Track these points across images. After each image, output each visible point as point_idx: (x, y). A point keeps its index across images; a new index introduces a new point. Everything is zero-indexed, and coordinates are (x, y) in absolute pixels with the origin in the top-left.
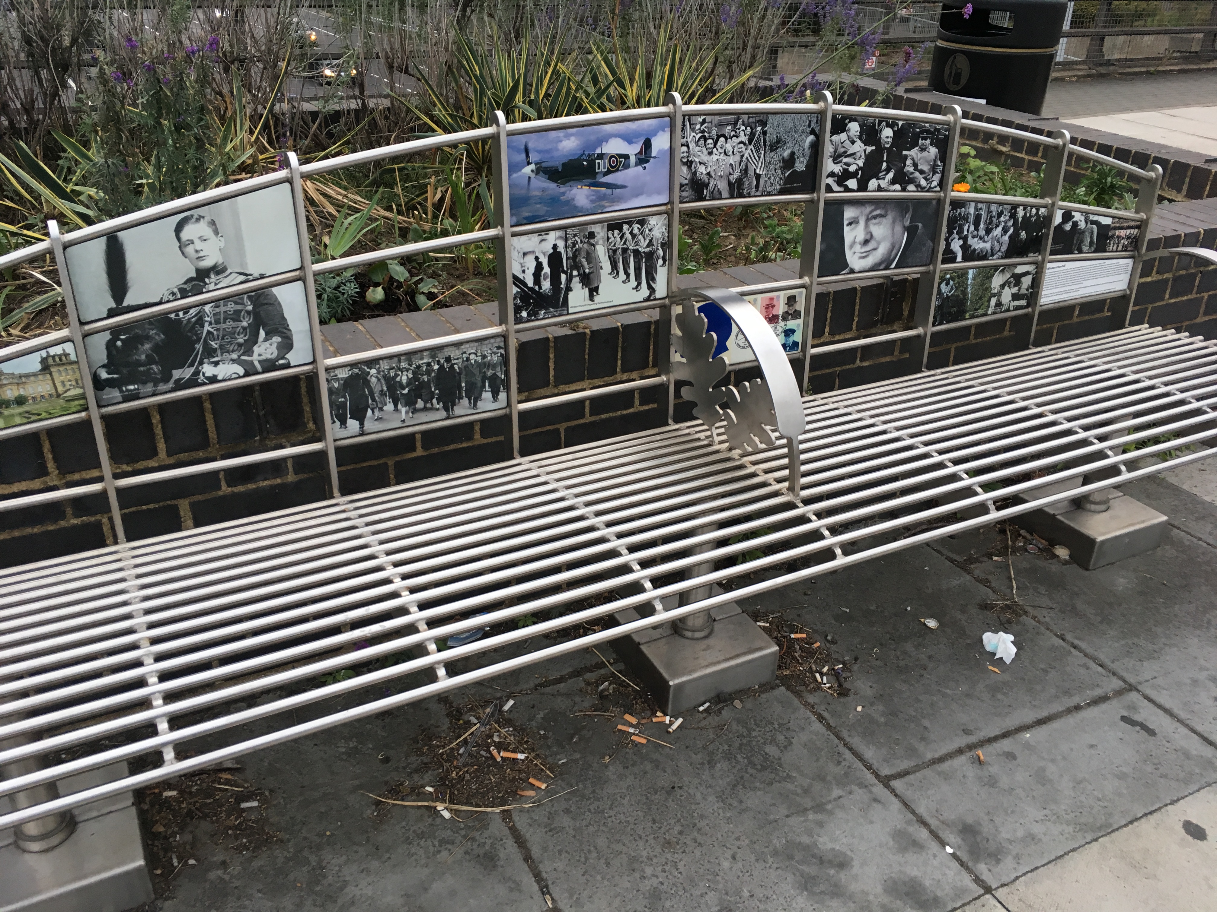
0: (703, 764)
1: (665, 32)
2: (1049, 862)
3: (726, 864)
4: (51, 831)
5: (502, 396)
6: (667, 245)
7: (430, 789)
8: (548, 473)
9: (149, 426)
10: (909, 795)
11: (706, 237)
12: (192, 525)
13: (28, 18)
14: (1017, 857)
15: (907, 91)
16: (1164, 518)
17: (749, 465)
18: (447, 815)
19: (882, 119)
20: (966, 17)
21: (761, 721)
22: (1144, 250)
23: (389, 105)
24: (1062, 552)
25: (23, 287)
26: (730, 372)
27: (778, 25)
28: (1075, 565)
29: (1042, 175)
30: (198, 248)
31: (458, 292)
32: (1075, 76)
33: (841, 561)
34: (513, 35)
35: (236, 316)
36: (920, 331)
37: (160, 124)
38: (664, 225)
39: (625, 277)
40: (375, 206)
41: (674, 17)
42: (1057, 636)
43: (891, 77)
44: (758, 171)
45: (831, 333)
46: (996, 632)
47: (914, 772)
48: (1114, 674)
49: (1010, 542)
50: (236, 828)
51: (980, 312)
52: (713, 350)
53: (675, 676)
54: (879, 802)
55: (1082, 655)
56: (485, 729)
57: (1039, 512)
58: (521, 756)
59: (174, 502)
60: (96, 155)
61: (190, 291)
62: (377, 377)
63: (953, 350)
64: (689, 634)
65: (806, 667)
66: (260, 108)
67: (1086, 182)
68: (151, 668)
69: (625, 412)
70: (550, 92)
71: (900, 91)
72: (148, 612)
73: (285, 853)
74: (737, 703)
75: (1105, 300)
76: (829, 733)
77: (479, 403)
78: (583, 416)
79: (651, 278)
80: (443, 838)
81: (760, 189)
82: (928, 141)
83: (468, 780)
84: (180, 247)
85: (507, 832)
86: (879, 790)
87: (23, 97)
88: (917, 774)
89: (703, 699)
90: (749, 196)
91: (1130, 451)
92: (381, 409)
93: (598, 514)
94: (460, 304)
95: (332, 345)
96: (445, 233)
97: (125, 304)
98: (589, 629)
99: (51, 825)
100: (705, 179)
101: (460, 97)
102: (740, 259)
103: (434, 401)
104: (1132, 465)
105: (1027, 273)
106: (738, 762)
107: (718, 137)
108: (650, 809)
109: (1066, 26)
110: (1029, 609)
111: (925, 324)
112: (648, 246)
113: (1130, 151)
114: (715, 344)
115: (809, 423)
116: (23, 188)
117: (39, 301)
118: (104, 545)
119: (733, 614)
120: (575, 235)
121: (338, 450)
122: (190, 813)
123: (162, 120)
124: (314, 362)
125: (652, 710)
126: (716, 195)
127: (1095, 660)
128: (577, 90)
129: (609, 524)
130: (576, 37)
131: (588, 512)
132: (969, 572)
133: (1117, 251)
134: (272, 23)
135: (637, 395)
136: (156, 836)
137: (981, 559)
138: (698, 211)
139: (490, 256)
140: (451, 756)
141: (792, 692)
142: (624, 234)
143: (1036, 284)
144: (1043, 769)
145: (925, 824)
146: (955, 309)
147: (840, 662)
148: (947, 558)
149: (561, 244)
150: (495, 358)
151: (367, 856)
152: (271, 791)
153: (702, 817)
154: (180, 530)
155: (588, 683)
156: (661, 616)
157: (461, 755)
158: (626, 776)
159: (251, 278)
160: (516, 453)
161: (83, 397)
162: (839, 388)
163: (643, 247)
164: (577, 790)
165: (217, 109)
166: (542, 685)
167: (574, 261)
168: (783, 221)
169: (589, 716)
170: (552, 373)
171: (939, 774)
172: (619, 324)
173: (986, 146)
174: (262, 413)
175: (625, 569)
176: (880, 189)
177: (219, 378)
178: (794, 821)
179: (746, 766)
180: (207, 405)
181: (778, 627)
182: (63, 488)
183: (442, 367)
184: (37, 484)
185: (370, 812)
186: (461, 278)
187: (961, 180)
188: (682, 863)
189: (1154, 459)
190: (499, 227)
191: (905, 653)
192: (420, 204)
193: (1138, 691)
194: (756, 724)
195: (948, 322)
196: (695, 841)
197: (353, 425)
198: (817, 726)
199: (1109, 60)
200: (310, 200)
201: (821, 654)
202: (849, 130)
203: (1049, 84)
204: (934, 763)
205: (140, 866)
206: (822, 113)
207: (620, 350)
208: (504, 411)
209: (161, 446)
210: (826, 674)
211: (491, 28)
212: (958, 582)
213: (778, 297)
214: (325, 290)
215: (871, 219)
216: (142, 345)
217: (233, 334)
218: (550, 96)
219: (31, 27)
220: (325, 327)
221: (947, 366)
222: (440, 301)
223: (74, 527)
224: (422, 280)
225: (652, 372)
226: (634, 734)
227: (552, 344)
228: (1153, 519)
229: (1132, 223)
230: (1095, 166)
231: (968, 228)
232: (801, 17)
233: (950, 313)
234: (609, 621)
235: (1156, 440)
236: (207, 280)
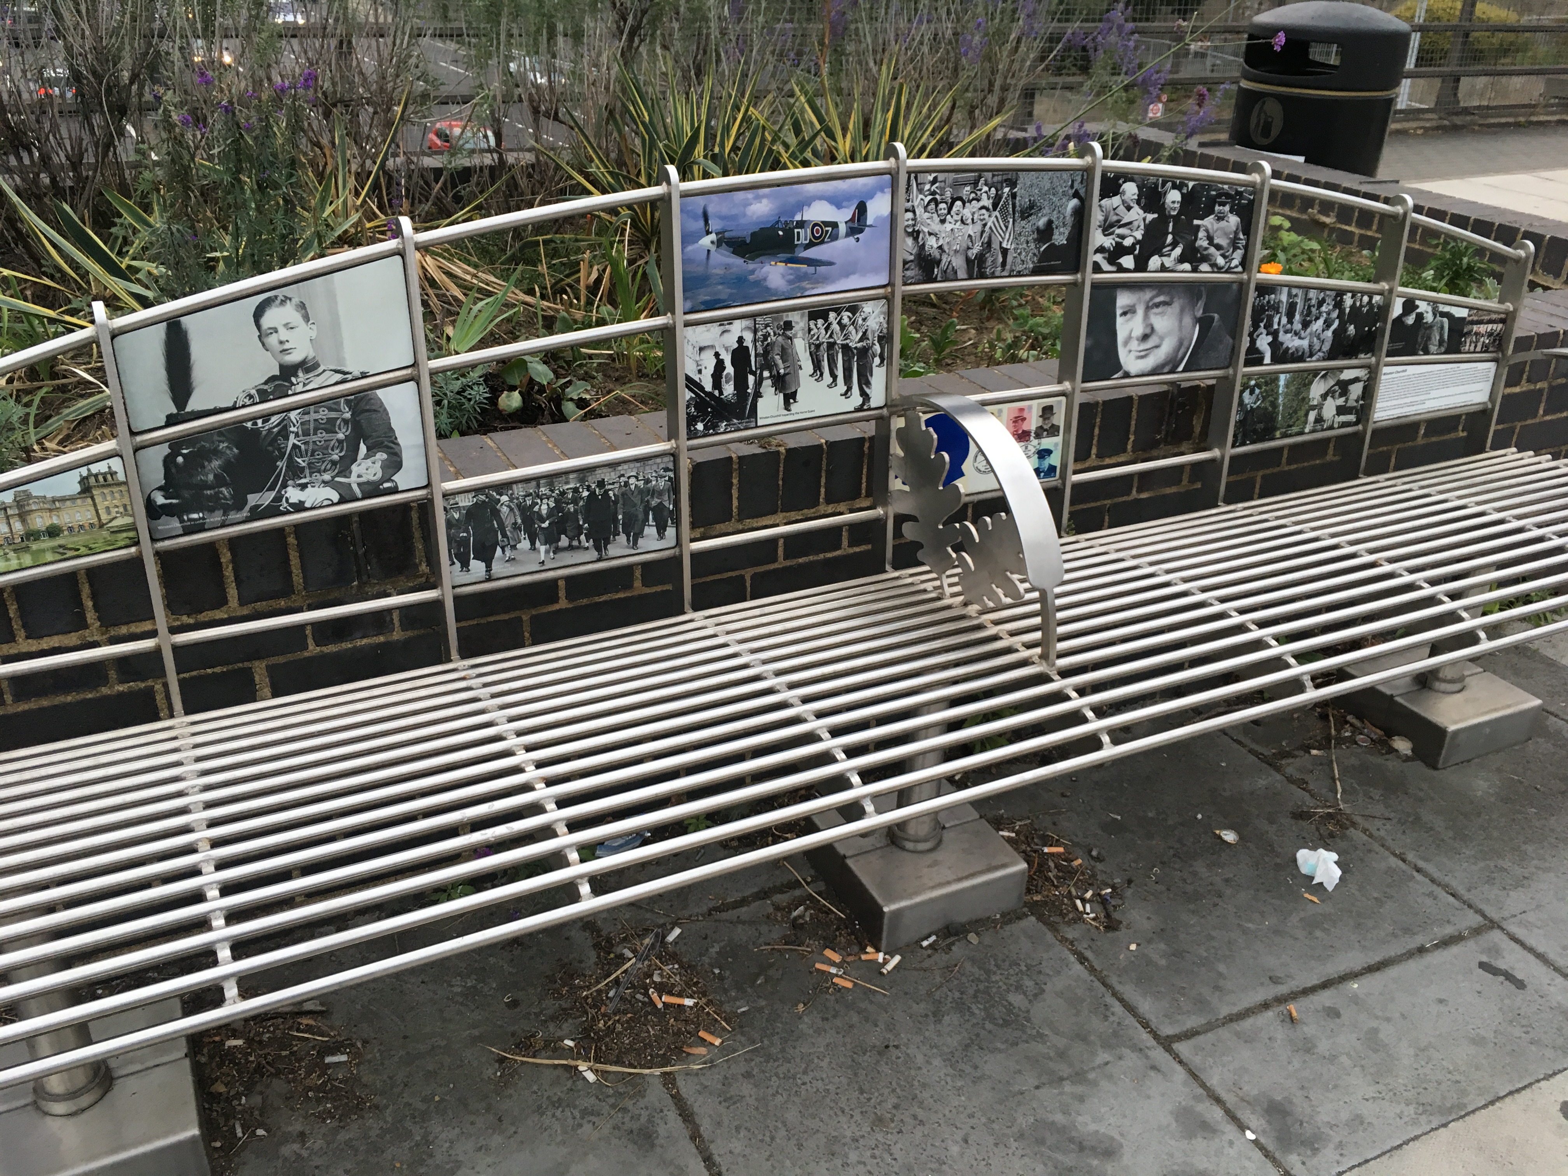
0: (926, 1016)
1: (889, 68)
2: (1384, 1153)
3: (955, 1149)
4: (80, 1089)
5: (671, 532)
6: (885, 339)
7: (569, 1043)
8: (728, 633)
9: (218, 566)
10: (1196, 1061)
11: (939, 331)
12: (269, 694)
13: (76, 49)
14: (1340, 1145)
15: (1202, 145)
16: (1537, 702)
17: (989, 625)
18: (591, 1077)
19: (1167, 178)
20: (1277, 48)
21: (1004, 961)
22: (1510, 352)
23: (534, 160)
24: (1403, 746)
25: (63, 389)
26: (966, 505)
27: (1034, 61)
28: (1419, 762)
29: (1377, 254)
30: (283, 339)
31: (616, 399)
32: (1421, 128)
33: (1109, 751)
34: (693, 72)
35: (330, 426)
36: (1216, 453)
37: (239, 181)
38: (882, 313)
39: (831, 380)
40: (513, 288)
41: (900, 49)
42: (1395, 855)
43: (1180, 128)
44: (1004, 245)
45: (1099, 456)
46: (1314, 848)
47: (1206, 1031)
48: (1470, 906)
49: (1333, 732)
50: (318, 1089)
51: (1295, 429)
52: (945, 474)
53: (892, 900)
54: (1159, 1071)
55: (1427, 880)
56: (643, 965)
57: (1370, 691)
58: (689, 1002)
59: (247, 664)
60: (157, 220)
61: (272, 393)
62: (509, 506)
63: (1259, 480)
64: (909, 845)
65: (1064, 890)
66: (368, 162)
67: (1433, 263)
68: (211, 878)
69: (829, 555)
70: (739, 144)
71: (1192, 145)
72: (209, 805)
73: (381, 1123)
74: (972, 937)
75: (1459, 416)
76: (1092, 978)
77: (640, 541)
78: (775, 560)
79: (865, 381)
80: (586, 1108)
81: (1008, 267)
82: (1227, 208)
83: (620, 1033)
84: (260, 337)
85: (670, 1101)
86: (1159, 1054)
87: (69, 148)
88: (1209, 1034)
89: (926, 932)
90: (993, 276)
91: (1491, 612)
92: (514, 547)
93: (792, 686)
94: (619, 413)
95: (452, 465)
96: (601, 322)
97: (189, 409)
98: (780, 837)
99: (81, 1079)
100: (936, 254)
101: (624, 150)
102: (982, 359)
103: (583, 537)
104: (1494, 631)
105: (1356, 380)
106: (973, 1014)
107: (954, 200)
108: (856, 1074)
109: (1410, 64)
110: (1358, 819)
111: (1222, 445)
112: (861, 340)
113: (1493, 224)
114: (947, 467)
115: (1068, 571)
116: (66, 262)
117: (83, 406)
118: (157, 719)
119: (970, 819)
120: (767, 326)
121: (456, 598)
122: (259, 1069)
123: (241, 176)
124: (428, 486)
125: (860, 944)
126: (950, 275)
127: (1445, 887)
128: (773, 141)
129: (806, 700)
130: (773, 75)
131: (779, 684)
132: (1278, 769)
133: (1474, 352)
134: (386, 54)
135: (845, 534)
136: (215, 1097)
137: (1296, 753)
138: (927, 295)
139: (660, 354)
140: (598, 1001)
141: (1045, 923)
142: (830, 324)
143: (1368, 393)
144: (1376, 1031)
145: (1218, 1100)
146: (1262, 426)
147: (1107, 885)
148: (1251, 751)
149: (748, 337)
150: (662, 483)
151: (487, 1128)
152: (365, 1042)
153: (924, 1086)
154: (254, 700)
155: (778, 908)
156: (872, 820)
157: (611, 999)
158: (825, 1031)
159: (349, 377)
160: (687, 606)
161: (133, 528)
162: (1110, 527)
163: (854, 340)
164: (762, 1048)
165: (313, 163)
166: (717, 909)
167: (765, 358)
168: (1038, 310)
169: (779, 950)
170: (735, 503)
171: (1238, 1035)
172: (823, 441)
173: (1305, 217)
174: (361, 552)
175: (826, 758)
176: (1163, 269)
177: (307, 505)
178: (1047, 1094)
179: (983, 1019)
180: (291, 540)
181: (1027, 838)
182: (106, 645)
183: (593, 494)
184: (73, 639)
185: (492, 1072)
186: (620, 381)
187: (1272, 258)
188: (899, 1146)
189: (1524, 625)
190: (669, 315)
191: (1195, 874)
192: (570, 286)
193: (1503, 929)
194: (997, 965)
195: (1253, 442)
196: (915, 1117)
197: (477, 567)
198: (1078, 968)
199: (1466, 108)
200: (428, 280)
201: (1083, 874)
202: (1124, 193)
203: (1386, 137)
204: (1231, 1020)
205: (194, 1137)
206: (1088, 171)
207: (823, 474)
208: (671, 552)
209: (232, 592)
210: (1090, 901)
211: (665, 63)
212: (1264, 783)
213: (1030, 407)
214: (445, 394)
215: (1152, 307)
216: (210, 461)
217: (325, 449)
218: (739, 149)
219: (80, 58)
220: (443, 442)
221: (1252, 499)
222: (593, 410)
223: (121, 695)
224: (570, 383)
225: (866, 503)
226: (837, 975)
227: (735, 466)
228: (1522, 703)
229: (1494, 316)
230: (1446, 243)
231: (1280, 320)
232: (1065, 51)
233: (1255, 431)
234: (805, 825)
235: (1526, 599)
236: (293, 380)
